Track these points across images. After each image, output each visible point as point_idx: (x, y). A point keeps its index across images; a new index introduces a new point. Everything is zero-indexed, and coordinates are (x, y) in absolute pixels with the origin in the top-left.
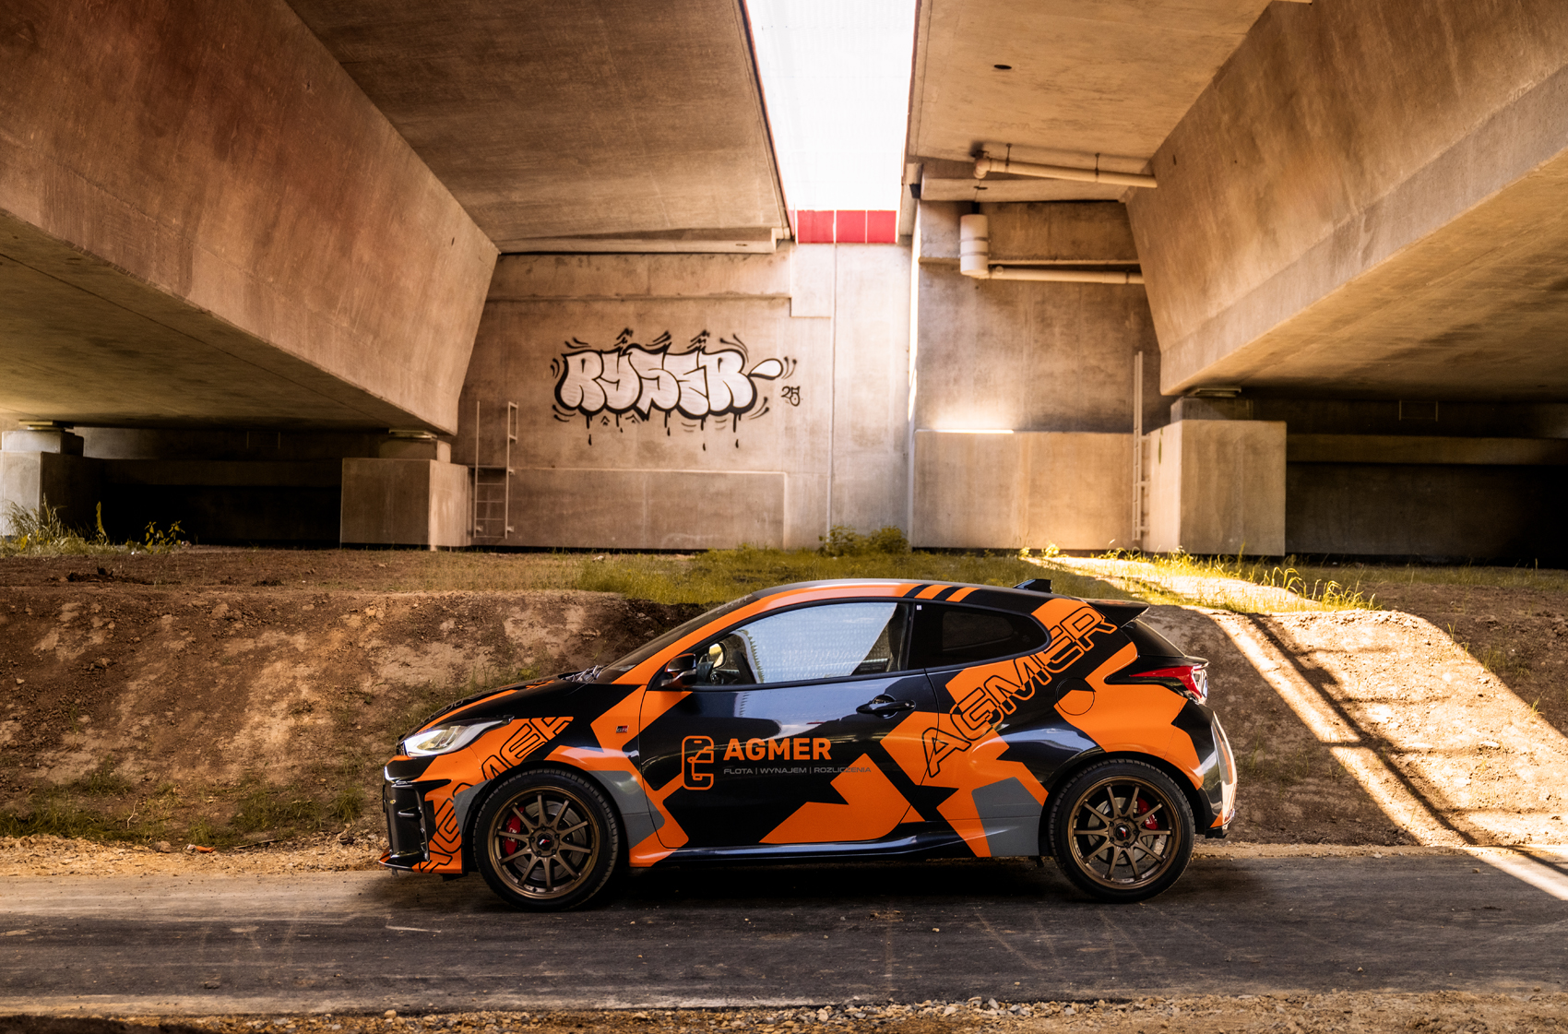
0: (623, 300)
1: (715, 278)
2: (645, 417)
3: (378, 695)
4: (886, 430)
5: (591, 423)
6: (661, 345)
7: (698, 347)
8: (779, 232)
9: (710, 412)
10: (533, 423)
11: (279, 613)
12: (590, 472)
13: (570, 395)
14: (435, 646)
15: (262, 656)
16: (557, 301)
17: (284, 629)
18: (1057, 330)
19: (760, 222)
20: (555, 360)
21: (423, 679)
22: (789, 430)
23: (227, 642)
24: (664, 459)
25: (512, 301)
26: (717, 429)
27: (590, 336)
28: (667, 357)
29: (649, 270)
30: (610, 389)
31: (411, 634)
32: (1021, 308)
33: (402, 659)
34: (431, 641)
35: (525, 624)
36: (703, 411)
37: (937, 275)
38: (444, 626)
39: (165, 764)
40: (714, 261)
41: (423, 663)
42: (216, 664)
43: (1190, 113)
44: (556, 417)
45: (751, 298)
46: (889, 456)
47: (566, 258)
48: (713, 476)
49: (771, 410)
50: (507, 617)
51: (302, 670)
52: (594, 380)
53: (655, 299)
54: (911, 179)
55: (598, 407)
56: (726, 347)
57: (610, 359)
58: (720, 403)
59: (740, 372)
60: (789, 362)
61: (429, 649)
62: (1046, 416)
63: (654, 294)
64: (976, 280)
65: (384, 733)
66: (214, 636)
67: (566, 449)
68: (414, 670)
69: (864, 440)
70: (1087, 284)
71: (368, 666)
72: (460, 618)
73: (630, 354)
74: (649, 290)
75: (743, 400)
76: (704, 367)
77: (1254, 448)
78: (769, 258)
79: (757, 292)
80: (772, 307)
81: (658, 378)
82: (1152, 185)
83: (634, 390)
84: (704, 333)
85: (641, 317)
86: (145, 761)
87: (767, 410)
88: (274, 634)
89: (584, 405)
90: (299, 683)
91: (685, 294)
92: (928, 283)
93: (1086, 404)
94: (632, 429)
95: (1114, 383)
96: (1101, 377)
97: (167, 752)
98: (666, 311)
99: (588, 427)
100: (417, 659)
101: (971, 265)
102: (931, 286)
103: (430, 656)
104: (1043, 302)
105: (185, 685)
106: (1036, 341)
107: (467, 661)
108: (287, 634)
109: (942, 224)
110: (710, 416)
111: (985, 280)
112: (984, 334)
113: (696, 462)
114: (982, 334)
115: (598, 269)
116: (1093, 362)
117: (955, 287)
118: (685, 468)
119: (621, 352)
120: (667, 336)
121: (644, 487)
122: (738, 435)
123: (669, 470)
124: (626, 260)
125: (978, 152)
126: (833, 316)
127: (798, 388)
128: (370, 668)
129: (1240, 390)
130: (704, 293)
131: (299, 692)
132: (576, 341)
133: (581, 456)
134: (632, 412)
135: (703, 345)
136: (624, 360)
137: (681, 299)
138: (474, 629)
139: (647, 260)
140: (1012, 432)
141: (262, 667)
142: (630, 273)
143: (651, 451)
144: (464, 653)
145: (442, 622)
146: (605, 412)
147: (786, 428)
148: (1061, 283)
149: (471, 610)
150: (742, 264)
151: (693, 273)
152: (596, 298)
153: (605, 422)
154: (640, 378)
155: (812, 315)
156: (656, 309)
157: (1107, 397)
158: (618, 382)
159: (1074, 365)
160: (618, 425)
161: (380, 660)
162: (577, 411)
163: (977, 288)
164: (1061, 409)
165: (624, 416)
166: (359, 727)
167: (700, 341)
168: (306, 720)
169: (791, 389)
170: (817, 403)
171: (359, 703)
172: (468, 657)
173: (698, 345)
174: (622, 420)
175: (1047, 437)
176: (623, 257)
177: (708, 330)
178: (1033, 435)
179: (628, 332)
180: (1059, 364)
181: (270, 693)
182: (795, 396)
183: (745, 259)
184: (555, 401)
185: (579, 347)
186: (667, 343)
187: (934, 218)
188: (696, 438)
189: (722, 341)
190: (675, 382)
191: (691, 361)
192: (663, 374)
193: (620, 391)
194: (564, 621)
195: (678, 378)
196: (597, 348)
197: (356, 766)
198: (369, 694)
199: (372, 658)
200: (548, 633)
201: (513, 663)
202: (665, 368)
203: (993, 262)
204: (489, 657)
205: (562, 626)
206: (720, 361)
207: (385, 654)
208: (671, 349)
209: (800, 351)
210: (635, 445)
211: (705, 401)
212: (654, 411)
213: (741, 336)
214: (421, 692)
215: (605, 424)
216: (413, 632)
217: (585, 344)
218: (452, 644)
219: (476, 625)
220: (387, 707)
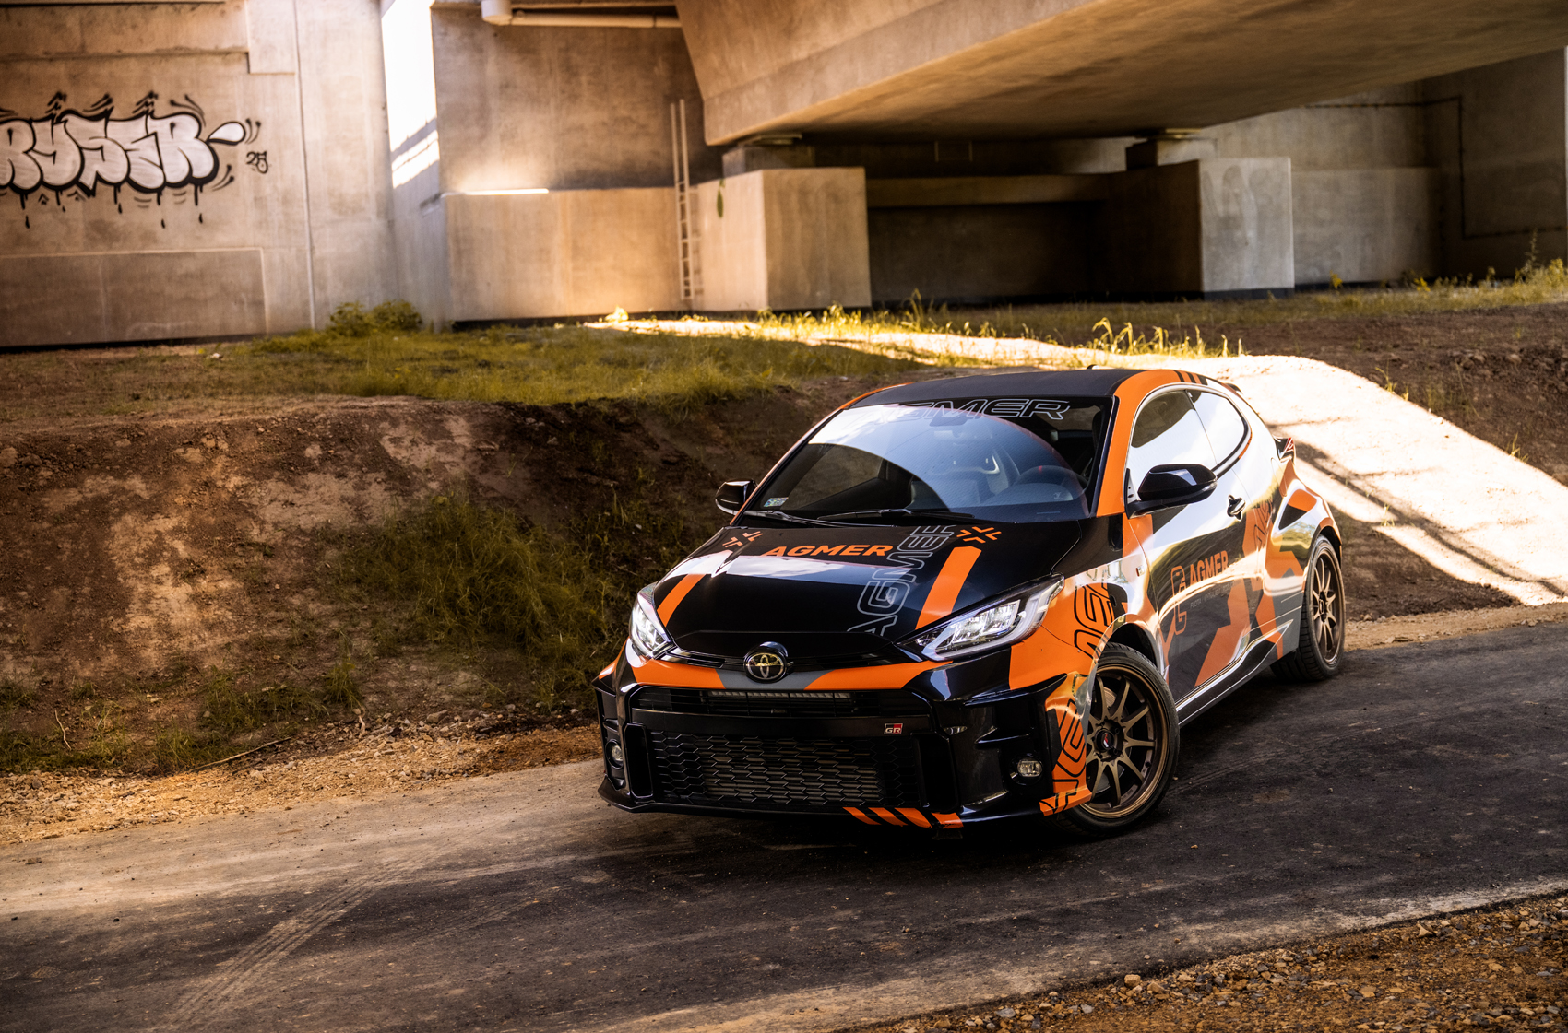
0: (51, 60)
1: (160, 31)
2: (90, 193)
3: (276, 545)
4: (367, 196)
5: (27, 203)
6: (102, 110)
7: (145, 110)
9: (166, 184)
11: (89, 453)
12: (34, 259)
14: (312, 478)
15: (100, 512)
17: (111, 472)
18: (584, 79)
21: (320, 518)
22: (259, 201)
23: (42, 495)
24: (117, 239)
26: (176, 203)
27: (16, 102)
28: (110, 124)
29: (81, 24)
30: (46, 164)
31: (277, 465)
32: (544, 56)
33: (282, 497)
34: (305, 472)
35: (406, 442)
36: (159, 182)
37: (451, 22)
38: (310, 452)
39: (58, 659)
40: (157, 11)
41: (308, 500)
42: (46, 525)
45: (202, 53)
46: (372, 224)
48: (179, 256)
49: (237, 179)
50: (381, 436)
51: (163, 524)
52: (26, 153)
53: (89, 58)
55: (33, 184)
56: (177, 110)
57: (43, 128)
58: (176, 175)
59: (197, 137)
60: (253, 125)
61: (308, 483)
62: (579, 172)
63: (90, 51)
64: (494, 26)
65: (312, 591)
66: (22, 489)
68: (303, 509)
69: (343, 207)
70: (611, 28)
71: (247, 511)
72: (324, 442)
73: (66, 121)
74: (83, 46)
75: (203, 169)
76: (155, 134)
77: (835, 197)
78: (220, 8)
79: (210, 46)
80: (227, 64)
81: (101, 148)
83: (74, 162)
84: (152, 95)
85: (74, 78)
86: (29, 659)
87: (232, 179)
88: (99, 479)
89: (16, 181)
90: (168, 539)
91: (126, 50)
92: (442, 30)
93: (620, 158)
94: (76, 208)
95: (647, 134)
96: (633, 128)
97: (50, 645)
98: (104, 70)
99: (23, 207)
100: (297, 495)
101: (493, 9)
102: (445, 34)
103: (312, 492)
104: (567, 49)
105: (21, 555)
106: (563, 92)
107: (361, 493)
108: (115, 478)
110: (167, 190)
111: (504, 27)
112: (507, 86)
113: (155, 241)
114: (505, 86)
115: (20, 24)
116: (623, 112)
117: (472, 35)
118: (143, 248)
119: (55, 119)
120: (108, 99)
121: (100, 273)
122: (201, 208)
123: (126, 252)
124: (53, 13)
126: (297, 71)
127: (265, 153)
128: (246, 512)
129: (800, 136)
130: (149, 49)
131: (174, 550)
133: (18, 241)
134: (75, 188)
135: (151, 108)
136: (59, 129)
137: (120, 56)
138: (350, 453)
139: (78, 12)
140: (545, 191)
141: (109, 524)
142: (59, 28)
143: (101, 231)
144: (352, 482)
145: (304, 448)
146: (42, 190)
147: (256, 199)
148: (584, 28)
149: (333, 431)
150: (190, 15)
151: (134, 27)
152: (20, 57)
153: (44, 200)
154: (81, 149)
155: (274, 70)
156: (92, 69)
157: (642, 149)
158: (54, 154)
159: (604, 116)
160: (59, 203)
161: (255, 501)
162: (8, 190)
163: (496, 35)
164: (595, 165)
165: (65, 193)
166: (277, 587)
167: (147, 104)
168: (204, 584)
169: (257, 155)
170: (286, 169)
171: (258, 558)
172: (357, 487)
173: (145, 108)
174: (63, 197)
175: (586, 195)
177: (156, 91)
178: (570, 194)
179: (60, 96)
180: (588, 116)
181: (138, 555)
182: (262, 162)
183: (193, 9)
185: (4, 116)
186: (109, 107)
188: (153, 214)
189: (173, 103)
190: (122, 152)
191: (138, 127)
192: (107, 143)
193: (58, 165)
194: (449, 435)
195: (126, 148)
196: (28, 117)
197: (306, 635)
198: (264, 545)
199: (243, 500)
200: (438, 450)
201: (418, 491)
202: (109, 136)
203: (515, 6)
204: (384, 485)
205: (449, 441)
206: (172, 126)
207: (256, 494)
208: (114, 115)
209: (263, 112)
210: (81, 226)
211: (159, 172)
212: (100, 186)
213: (194, 97)
214: (326, 536)
215: (44, 203)
216: (277, 462)
217: (10, 112)
218: (331, 473)
219: (349, 448)
220: (294, 558)
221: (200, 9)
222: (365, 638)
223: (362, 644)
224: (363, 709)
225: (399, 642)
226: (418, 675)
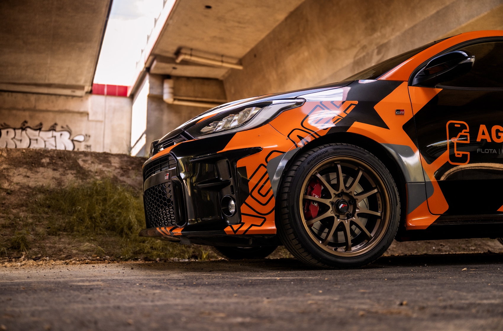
0: (24, 110)
1: (61, 104)
3: (14, 190)
6: (39, 127)
7: (53, 128)
8: (88, 88)
14: (41, 169)
19: (81, 83)
21: (41, 184)
27: (11, 122)
28: (41, 132)
29: (35, 100)
30: (18, 143)
33: (24, 174)
34: (38, 167)
35: (89, 162)
37: (154, 101)
38: (44, 160)
40: (61, 97)
41: (37, 177)
43: (268, 36)
45: (74, 112)
50: (78, 159)
52: (12, 139)
53: (37, 111)
54: (147, 65)
55: (13, 148)
56: (63, 129)
57: (18, 132)
59: (69, 139)
60: (87, 136)
61: (38, 171)
63: (37, 108)
64: (167, 103)
65: (24, 208)
68: (33, 179)
72: (52, 158)
73: (26, 130)
74: (35, 107)
76: (55, 137)
78: (81, 99)
79: (76, 110)
80: (81, 116)
81: (37, 140)
82: (240, 68)
83: (27, 143)
84: (56, 124)
85: (31, 117)
91: (50, 109)
92: (151, 103)
98: (41, 115)
100: (32, 174)
101: (167, 97)
102: (152, 105)
103: (39, 174)
107: (63, 177)
109: (157, 83)
111: (171, 104)
115: (15, 98)
117: (160, 106)
119: (23, 129)
120: (41, 124)
124: (27, 95)
125: (178, 53)
126: (104, 121)
127: (90, 146)
128: (5, 177)
130: (56, 109)
132: (5, 124)
135: (55, 128)
136: (24, 132)
137: (47, 111)
138: (62, 163)
139: (35, 96)
142: (28, 100)
144: (59, 173)
145: (42, 159)
149: (57, 155)
150: (71, 100)
151: (53, 102)
152: (14, 108)
154: (30, 139)
155: (96, 120)
156: (37, 114)
158: (21, 141)
161: (11, 174)
163: (168, 107)
169: (88, 146)
171: (4, 194)
172: (61, 175)
182: (89, 148)
183: (72, 98)
185: (6, 127)
186: (41, 127)
187: (154, 80)
189: (62, 127)
190: (43, 141)
191: (50, 134)
192: (39, 139)
193: (22, 143)
194: (110, 162)
195: (45, 140)
196: (14, 127)
197: (13, 224)
198: (8, 190)
199: (6, 173)
200: (103, 166)
201: (90, 179)
202: (40, 136)
203: (175, 97)
204: (74, 175)
205: (109, 164)
206: (61, 135)
207: (13, 172)
208: (43, 129)
209: (92, 133)
213: (69, 126)
214: (41, 190)
216: (27, 162)
217: (8, 125)
218: (51, 168)
219: (62, 161)
220: (21, 196)
221: (75, 98)
222: (43, 227)
223: (40, 230)
224: (28, 252)
225: (59, 230)
226: (64, 243)
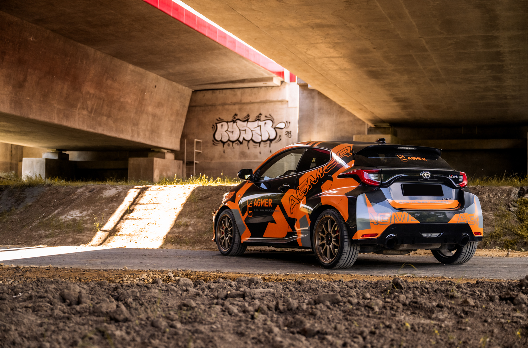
0: (234, 104)
1: (262, 95)
2: (241, 143)
5: (225, 146)
6: (246, 119)
7: (258, 119)
9: (262, 141)
10: (207, 146)
13: (218, 137)
16: (213, 105)
19: (266, 75)
20: (213, 125)
24: (247, 157)
25: (200, 106)
26: (264, 147)
27: (224, 117)
28: (249, 123)
29: (241, 94)
30: (230, 134)
36: (260, 140)
37: (303, 87)
40: (262, 89)
44: (214, 144)
47: (215, 91)
49: (282, 139)
52: (225, 131)
53: (243, 103)
55: (227, 140)
56: (267, 118)
57: (231, 124)
58: (265, 138)
59: (272, 127)
60: (288, 123)
63: (243, 101)
67: (217, 155)
73: (237, 122)
74: (241, 100)
75: (273, 137)
76: (260, 126)
78: (280, 88)
79: (275, 99)
80: (282, 104)
81: (245, 130)
83: (238, 134)
84: (260, 114)
85: (240, 110)
87: (280, 140)
89: (222, 140)
91: (253, 101)
94: (237, 147)
98: (248, 107)
99: (223, 147)
102: (303, 93)
110: (262, 143)
113: (258, 158)
114: (320, 109)
115: (225, 94)
117: (311, 93)
118: (254, 159)
119: (234, 121)
120: (248, 116)
121: (239, 167)
122: (271, 148)
123: (248, 161)
124: (234, 91)
127: (291, 132)
130: (258, 100)
132: (220, 118)
133: (221, 157)
134: (237, 142)
136: (235, 124)
137: (253, 103)
139: (241, 90)
142: (235, 95)
143: (243, 155)
146: (229, 142)
150: (271, 90)
151: (255, 94)
152: (224, 104)
153: (229, 145)
154: (240, 130)
156: (244, 107)
158: (233, 132)
159: (351, 119)
160: (233, 146)
162: (220, 142)
167: (259, 117)
169: (288, 132)
174: (234, 144)
176: (233, 90)
177: (262, 113)
179: (236, 115)
180: (346, 119)
182: (290, 134)
183: (272, 88)
184: (213, 139)
185: (221, 121)
186: (248, 118)
188: (258, 150)
189: (266, 117)
190: (250, 131)
191: (256, 124)
192: (248, 129)
193: (234, 135)
195: (252, 130)
196: (226, 121)
202: (248, 126)
206: (265, 123)
208: (250, 120)
209: (292, 119)
210: (238, 153)
211: (260, 137)
212: (244, 141)
213: (272, 115)
215: (229, 146)
217: (223, 120)
221: (274, 88)
